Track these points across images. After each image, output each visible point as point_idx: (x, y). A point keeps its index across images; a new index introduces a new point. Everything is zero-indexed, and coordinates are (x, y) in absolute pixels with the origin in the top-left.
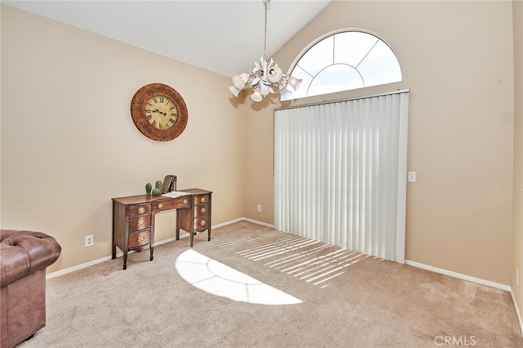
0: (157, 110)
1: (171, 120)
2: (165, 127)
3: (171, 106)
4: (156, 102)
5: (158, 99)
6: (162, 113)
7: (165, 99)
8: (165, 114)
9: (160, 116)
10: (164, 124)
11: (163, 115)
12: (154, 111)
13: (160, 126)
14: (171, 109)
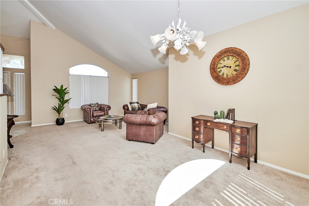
0: (225, 66)
1: (235, 70)
2: (231, 75)
3: (235, 60)
4: (224, 61)
5: (226, 59)
6: (228, 67)
7: (230, 57)
8: (230, 67)
9: (227, 69)
10: (230, 74)
11: (229, 68)
12: (222, 67)
13: (227, 75)
14: (235, 62)
